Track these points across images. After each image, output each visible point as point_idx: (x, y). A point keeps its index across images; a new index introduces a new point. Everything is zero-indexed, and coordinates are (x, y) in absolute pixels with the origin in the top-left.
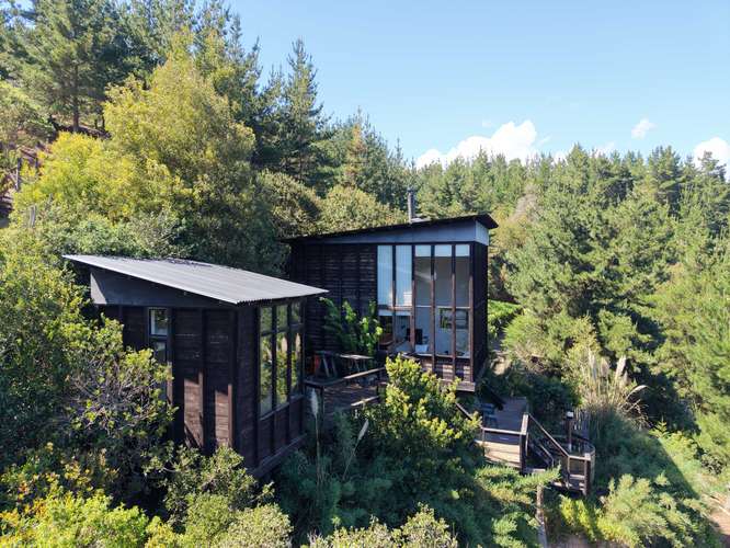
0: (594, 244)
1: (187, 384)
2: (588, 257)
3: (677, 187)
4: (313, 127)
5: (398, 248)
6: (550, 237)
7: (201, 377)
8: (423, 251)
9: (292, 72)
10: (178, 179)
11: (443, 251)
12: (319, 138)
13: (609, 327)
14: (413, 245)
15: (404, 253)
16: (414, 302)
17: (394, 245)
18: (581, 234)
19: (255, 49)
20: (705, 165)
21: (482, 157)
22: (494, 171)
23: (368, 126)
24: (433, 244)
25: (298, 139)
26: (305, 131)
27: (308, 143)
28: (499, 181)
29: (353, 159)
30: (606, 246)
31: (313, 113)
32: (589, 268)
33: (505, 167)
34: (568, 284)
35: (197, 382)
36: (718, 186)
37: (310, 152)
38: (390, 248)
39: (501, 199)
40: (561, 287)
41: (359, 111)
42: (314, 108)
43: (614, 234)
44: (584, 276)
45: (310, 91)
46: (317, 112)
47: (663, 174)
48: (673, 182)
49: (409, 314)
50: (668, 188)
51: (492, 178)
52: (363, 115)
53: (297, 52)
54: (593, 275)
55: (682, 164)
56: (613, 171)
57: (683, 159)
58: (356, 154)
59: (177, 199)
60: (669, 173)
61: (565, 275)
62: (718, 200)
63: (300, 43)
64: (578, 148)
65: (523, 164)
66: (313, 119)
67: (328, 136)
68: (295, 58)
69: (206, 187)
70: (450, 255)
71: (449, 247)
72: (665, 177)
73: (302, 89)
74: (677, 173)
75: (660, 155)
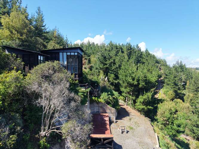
0: (107, 60)
1: (26, 67)
2: (106, 62)
3: (131, 52)
4: (43, 30)
5: (64, 53)
6: (99, 58)
7: (28, 65)
8: (69, 54)
9: (37, 15)
10: (19, 35)
11: (72, 54)
12: (45, 33)
13: (110, 76)
14: (67, 52)
15: (65, 54)
16: (67, 63)
17: (63, 52)
18: (105, 58)
19: (26, 7)
20: (137, 47)
21: (89, 43)
22: (92, 46)
23: (58, 31)
24: (70, 52)
25: (39, 33)
26: (41, 31)
27: (42, 34)
28: (93, 49)
29: (54, 39)
30: (109, 60)
31: (43, 26)
32: (106, 64)
33: (95, 45)
34: (102, 68)
35: (28, 66)
36: (139, 52)
37: (43, 36)
38: (62, 53)
39: (93, 53)
40: (101, 69)
41: (56, 27)
42: (44, 25)
43: (111, 58)
44: (105, 66)
45: (42, 21)
46: (44, 26)
47: (128, 49)
48: (130, 51)
49: (66, 66)
50: (129, 52)
51: (91, 48)
52: (57, 28)
53: (39, 10)
54: (107, 66)
55: (132, 47)
56: (118, 47)
57: (133, 46)
58: (55, 38)
59: (19, 39)
60: (130, 49)
61: (101, 66)
62: (139, 55)
63: (39, 8)
64: (111, 42)
65: (99, 45)
66: (43, 28)
67: (47, 33)
68: (38, 11)
69: (25, 37)
70: (74, 54)
71: (74, 53)
72: (129, 50)
73: (40, 20)
74: (131, 49)
75: (128, 45)
